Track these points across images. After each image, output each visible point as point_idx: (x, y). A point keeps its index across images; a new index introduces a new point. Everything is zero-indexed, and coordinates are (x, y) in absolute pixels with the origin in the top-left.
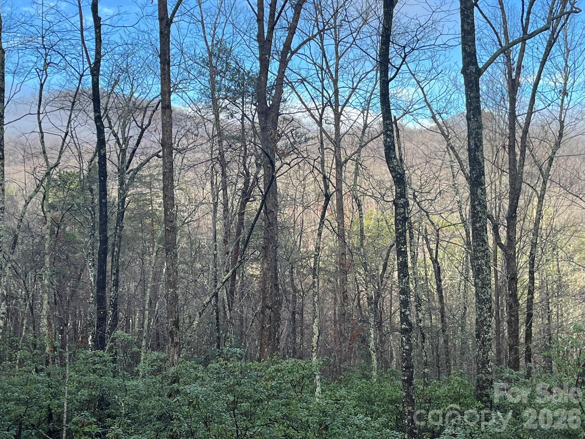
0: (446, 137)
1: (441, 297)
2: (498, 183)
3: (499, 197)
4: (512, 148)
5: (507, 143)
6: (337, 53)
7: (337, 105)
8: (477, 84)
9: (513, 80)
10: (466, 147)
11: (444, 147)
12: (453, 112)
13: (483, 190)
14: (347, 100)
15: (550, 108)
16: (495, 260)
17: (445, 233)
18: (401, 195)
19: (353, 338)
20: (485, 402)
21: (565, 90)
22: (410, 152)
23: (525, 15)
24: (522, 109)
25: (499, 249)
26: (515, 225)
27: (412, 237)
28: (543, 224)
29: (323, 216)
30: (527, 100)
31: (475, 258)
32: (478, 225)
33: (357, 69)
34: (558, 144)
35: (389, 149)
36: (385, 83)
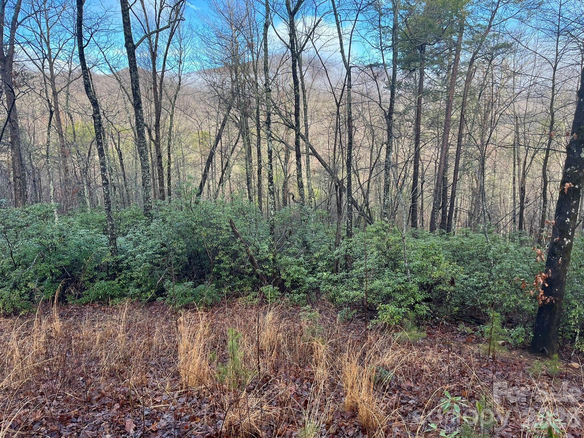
0: (119, 81)
1: (123, 168)
2: (149, 107)
3: (150, 115)
4: (155, 89)
5: (153, 87)
6: (48, 26)
7: (50, 58)
8: (134, 54)
9: (154, 53)
10: (131, 87)
11: (119, 86)
12: (122, 68)
13: (142, 111)
14: (57, 55)
15: (174, 69)
16: (151, 148)
17: (122, 134)
18: (97, 112)
19: (73, 193)
20: (149, 217)
21: (180, 60)
22: (98, 88)
23: (157, 17)
24: (159, 70)
25: (152, 142)
26: (159, 130)
27: (104, 136)
28: (174, 129)
29: (50, 123)
30: (161, 63)
31: (139, 146)
32: (140, 129)
33: (61, 37)
34: (179, 89)
35: (87, 86)
36: (81, 49)
